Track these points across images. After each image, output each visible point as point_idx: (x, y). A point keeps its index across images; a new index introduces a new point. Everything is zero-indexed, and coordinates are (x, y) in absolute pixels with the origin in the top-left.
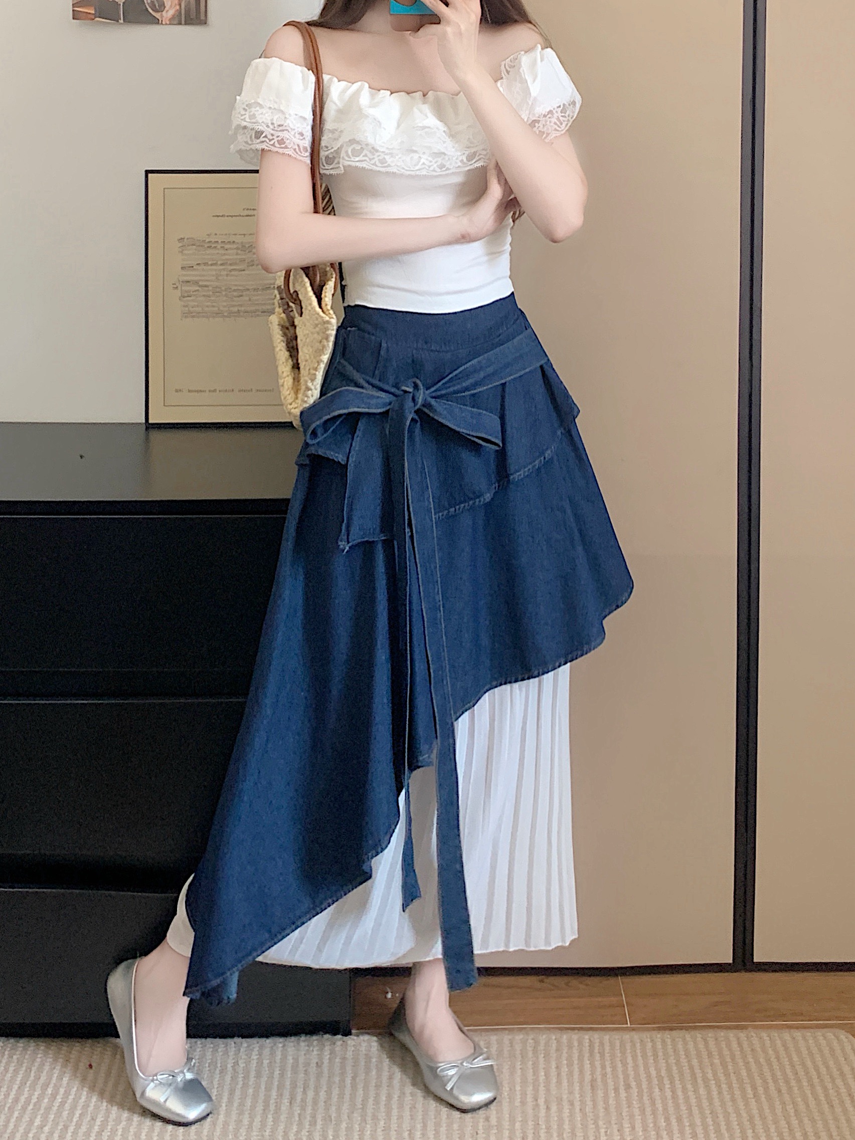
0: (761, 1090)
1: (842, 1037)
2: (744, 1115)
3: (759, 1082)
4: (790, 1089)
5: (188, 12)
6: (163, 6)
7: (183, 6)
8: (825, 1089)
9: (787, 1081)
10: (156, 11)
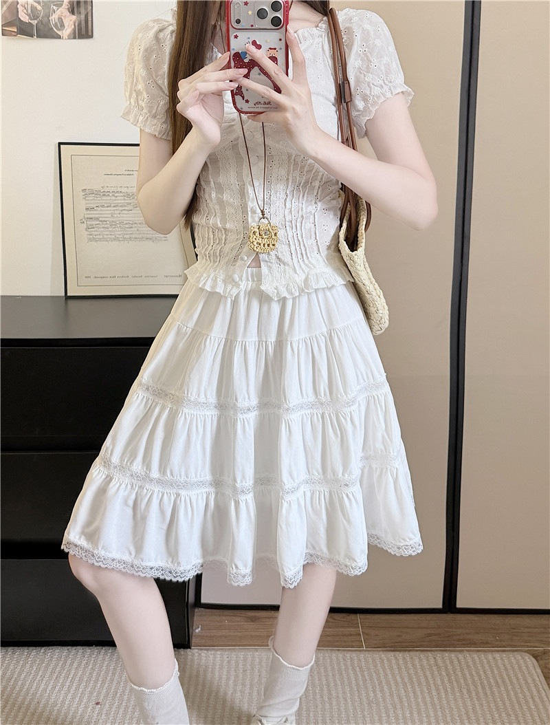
0: (474, 694)
1: (527, 658)
2: (463, 710)
3: (472, 687)
4: (493, 693)
5: (80, 29)
6: (63, 25)
7: (76, 25)
8: (516, 694)
9: (491, 688)
10: (59, 30)
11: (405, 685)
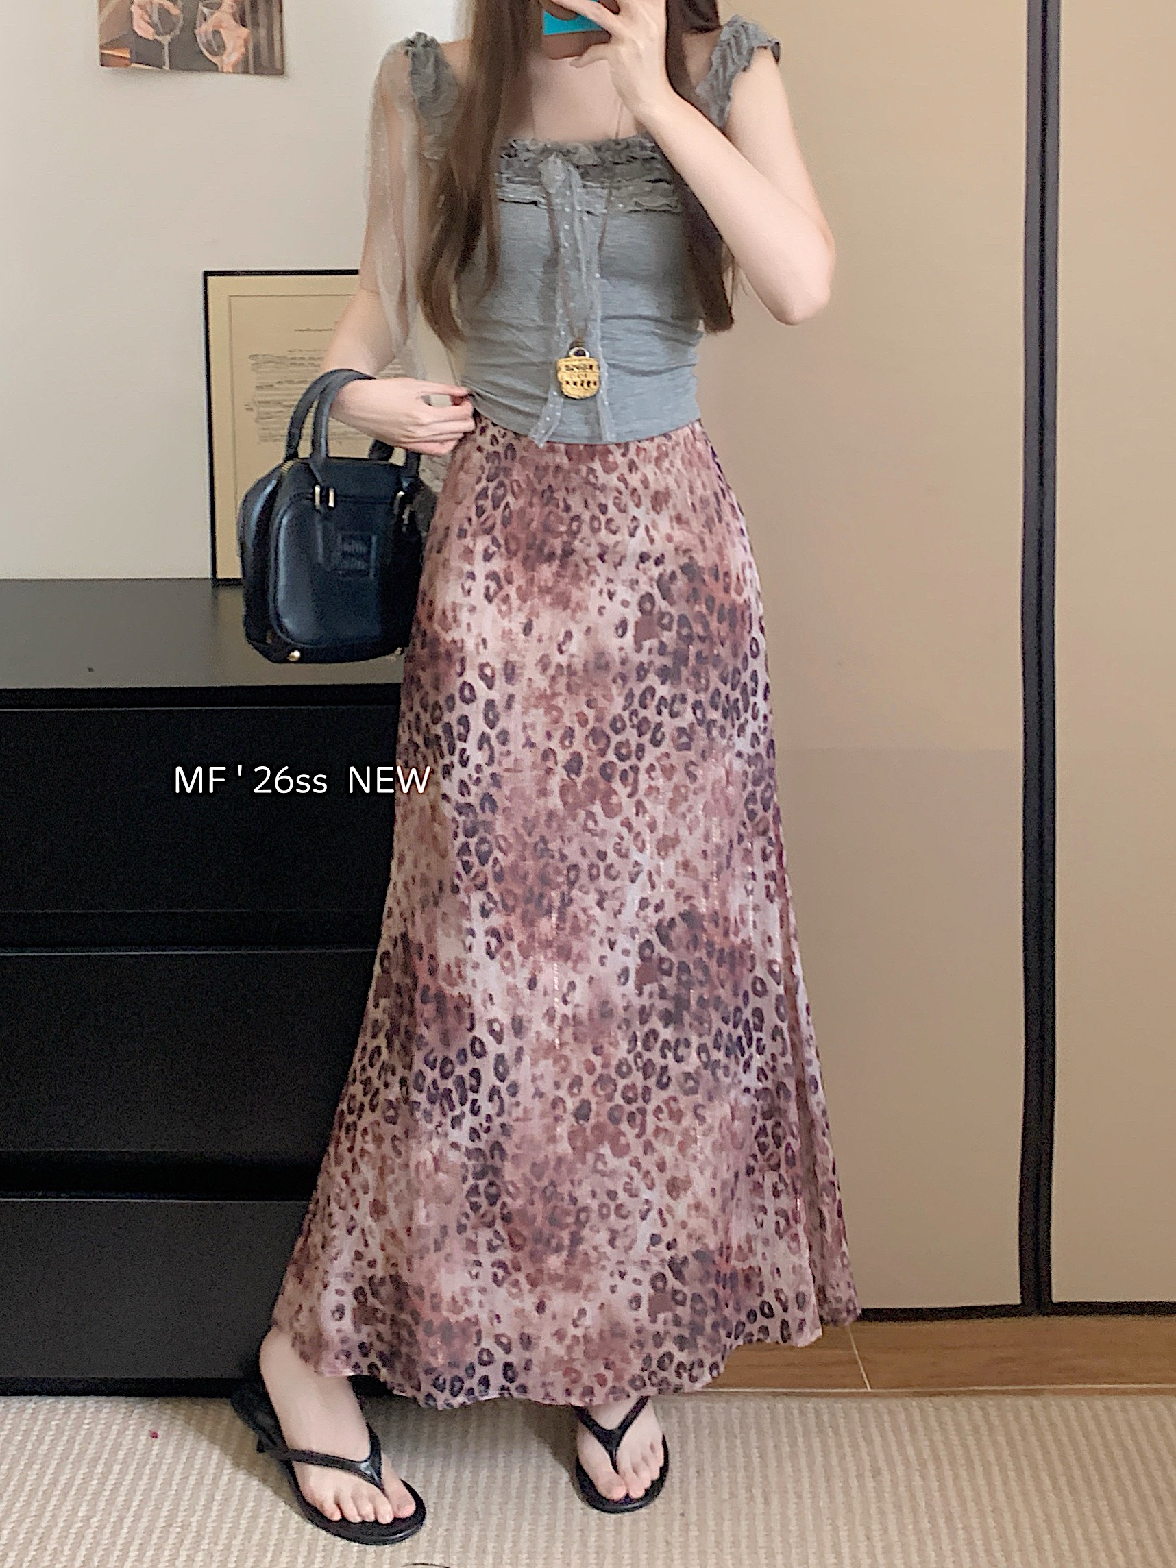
11: (923, 1464)
